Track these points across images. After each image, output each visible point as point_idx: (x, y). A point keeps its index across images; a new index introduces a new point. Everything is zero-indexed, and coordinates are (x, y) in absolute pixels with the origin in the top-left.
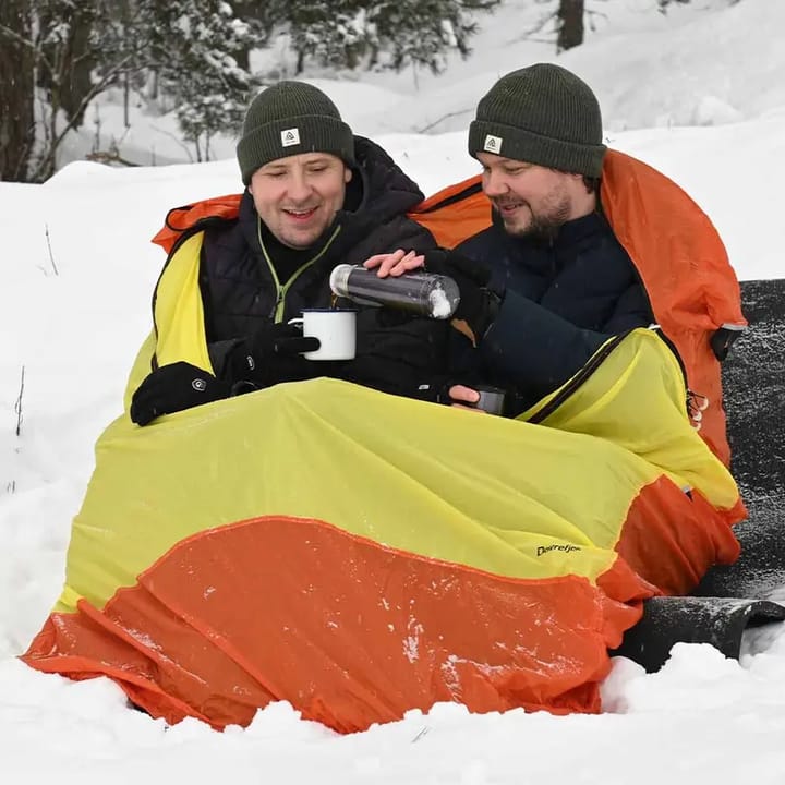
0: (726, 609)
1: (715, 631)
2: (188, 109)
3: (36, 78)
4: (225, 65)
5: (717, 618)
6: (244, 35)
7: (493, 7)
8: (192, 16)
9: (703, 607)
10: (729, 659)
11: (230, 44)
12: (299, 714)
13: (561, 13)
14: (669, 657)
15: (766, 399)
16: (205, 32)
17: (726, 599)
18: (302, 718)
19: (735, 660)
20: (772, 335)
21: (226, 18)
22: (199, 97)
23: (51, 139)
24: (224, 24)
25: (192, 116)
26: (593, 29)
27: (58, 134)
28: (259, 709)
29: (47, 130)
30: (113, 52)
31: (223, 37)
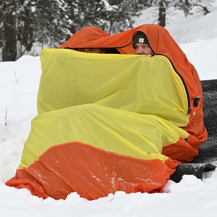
0: (198, 166)
1: (195, 172)
2: (57, 44)
3: (17, 38)
4: (67, 32)
5: (196, 169)
6: (72, 24)
7: (140, 15)
8: (58, 19)
9: (192, 166)
10: (199, 179)
11: (68, 26)
12: (79, 195)
13: (159, 19)
14: (182, 179)
15: (210, 112)
16: (61, 23)
17: (198, 164)
18: (80, 197)
19: (200, 179)
20: (212, 94)
21: (67, 19)
22: (60, 40)
23: (20, 53)
24: (66, 21)
25: (58, 46)
26: (168, 23)
27: (23, 52)
28: (68, 195)
29: (19, 51)
30: (36, 29)
31: (66, 24)
